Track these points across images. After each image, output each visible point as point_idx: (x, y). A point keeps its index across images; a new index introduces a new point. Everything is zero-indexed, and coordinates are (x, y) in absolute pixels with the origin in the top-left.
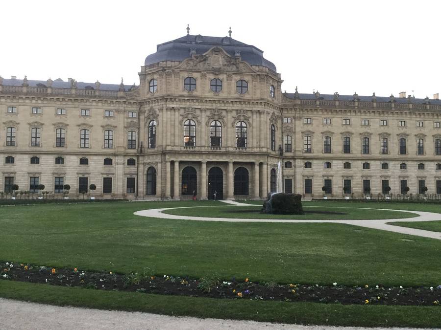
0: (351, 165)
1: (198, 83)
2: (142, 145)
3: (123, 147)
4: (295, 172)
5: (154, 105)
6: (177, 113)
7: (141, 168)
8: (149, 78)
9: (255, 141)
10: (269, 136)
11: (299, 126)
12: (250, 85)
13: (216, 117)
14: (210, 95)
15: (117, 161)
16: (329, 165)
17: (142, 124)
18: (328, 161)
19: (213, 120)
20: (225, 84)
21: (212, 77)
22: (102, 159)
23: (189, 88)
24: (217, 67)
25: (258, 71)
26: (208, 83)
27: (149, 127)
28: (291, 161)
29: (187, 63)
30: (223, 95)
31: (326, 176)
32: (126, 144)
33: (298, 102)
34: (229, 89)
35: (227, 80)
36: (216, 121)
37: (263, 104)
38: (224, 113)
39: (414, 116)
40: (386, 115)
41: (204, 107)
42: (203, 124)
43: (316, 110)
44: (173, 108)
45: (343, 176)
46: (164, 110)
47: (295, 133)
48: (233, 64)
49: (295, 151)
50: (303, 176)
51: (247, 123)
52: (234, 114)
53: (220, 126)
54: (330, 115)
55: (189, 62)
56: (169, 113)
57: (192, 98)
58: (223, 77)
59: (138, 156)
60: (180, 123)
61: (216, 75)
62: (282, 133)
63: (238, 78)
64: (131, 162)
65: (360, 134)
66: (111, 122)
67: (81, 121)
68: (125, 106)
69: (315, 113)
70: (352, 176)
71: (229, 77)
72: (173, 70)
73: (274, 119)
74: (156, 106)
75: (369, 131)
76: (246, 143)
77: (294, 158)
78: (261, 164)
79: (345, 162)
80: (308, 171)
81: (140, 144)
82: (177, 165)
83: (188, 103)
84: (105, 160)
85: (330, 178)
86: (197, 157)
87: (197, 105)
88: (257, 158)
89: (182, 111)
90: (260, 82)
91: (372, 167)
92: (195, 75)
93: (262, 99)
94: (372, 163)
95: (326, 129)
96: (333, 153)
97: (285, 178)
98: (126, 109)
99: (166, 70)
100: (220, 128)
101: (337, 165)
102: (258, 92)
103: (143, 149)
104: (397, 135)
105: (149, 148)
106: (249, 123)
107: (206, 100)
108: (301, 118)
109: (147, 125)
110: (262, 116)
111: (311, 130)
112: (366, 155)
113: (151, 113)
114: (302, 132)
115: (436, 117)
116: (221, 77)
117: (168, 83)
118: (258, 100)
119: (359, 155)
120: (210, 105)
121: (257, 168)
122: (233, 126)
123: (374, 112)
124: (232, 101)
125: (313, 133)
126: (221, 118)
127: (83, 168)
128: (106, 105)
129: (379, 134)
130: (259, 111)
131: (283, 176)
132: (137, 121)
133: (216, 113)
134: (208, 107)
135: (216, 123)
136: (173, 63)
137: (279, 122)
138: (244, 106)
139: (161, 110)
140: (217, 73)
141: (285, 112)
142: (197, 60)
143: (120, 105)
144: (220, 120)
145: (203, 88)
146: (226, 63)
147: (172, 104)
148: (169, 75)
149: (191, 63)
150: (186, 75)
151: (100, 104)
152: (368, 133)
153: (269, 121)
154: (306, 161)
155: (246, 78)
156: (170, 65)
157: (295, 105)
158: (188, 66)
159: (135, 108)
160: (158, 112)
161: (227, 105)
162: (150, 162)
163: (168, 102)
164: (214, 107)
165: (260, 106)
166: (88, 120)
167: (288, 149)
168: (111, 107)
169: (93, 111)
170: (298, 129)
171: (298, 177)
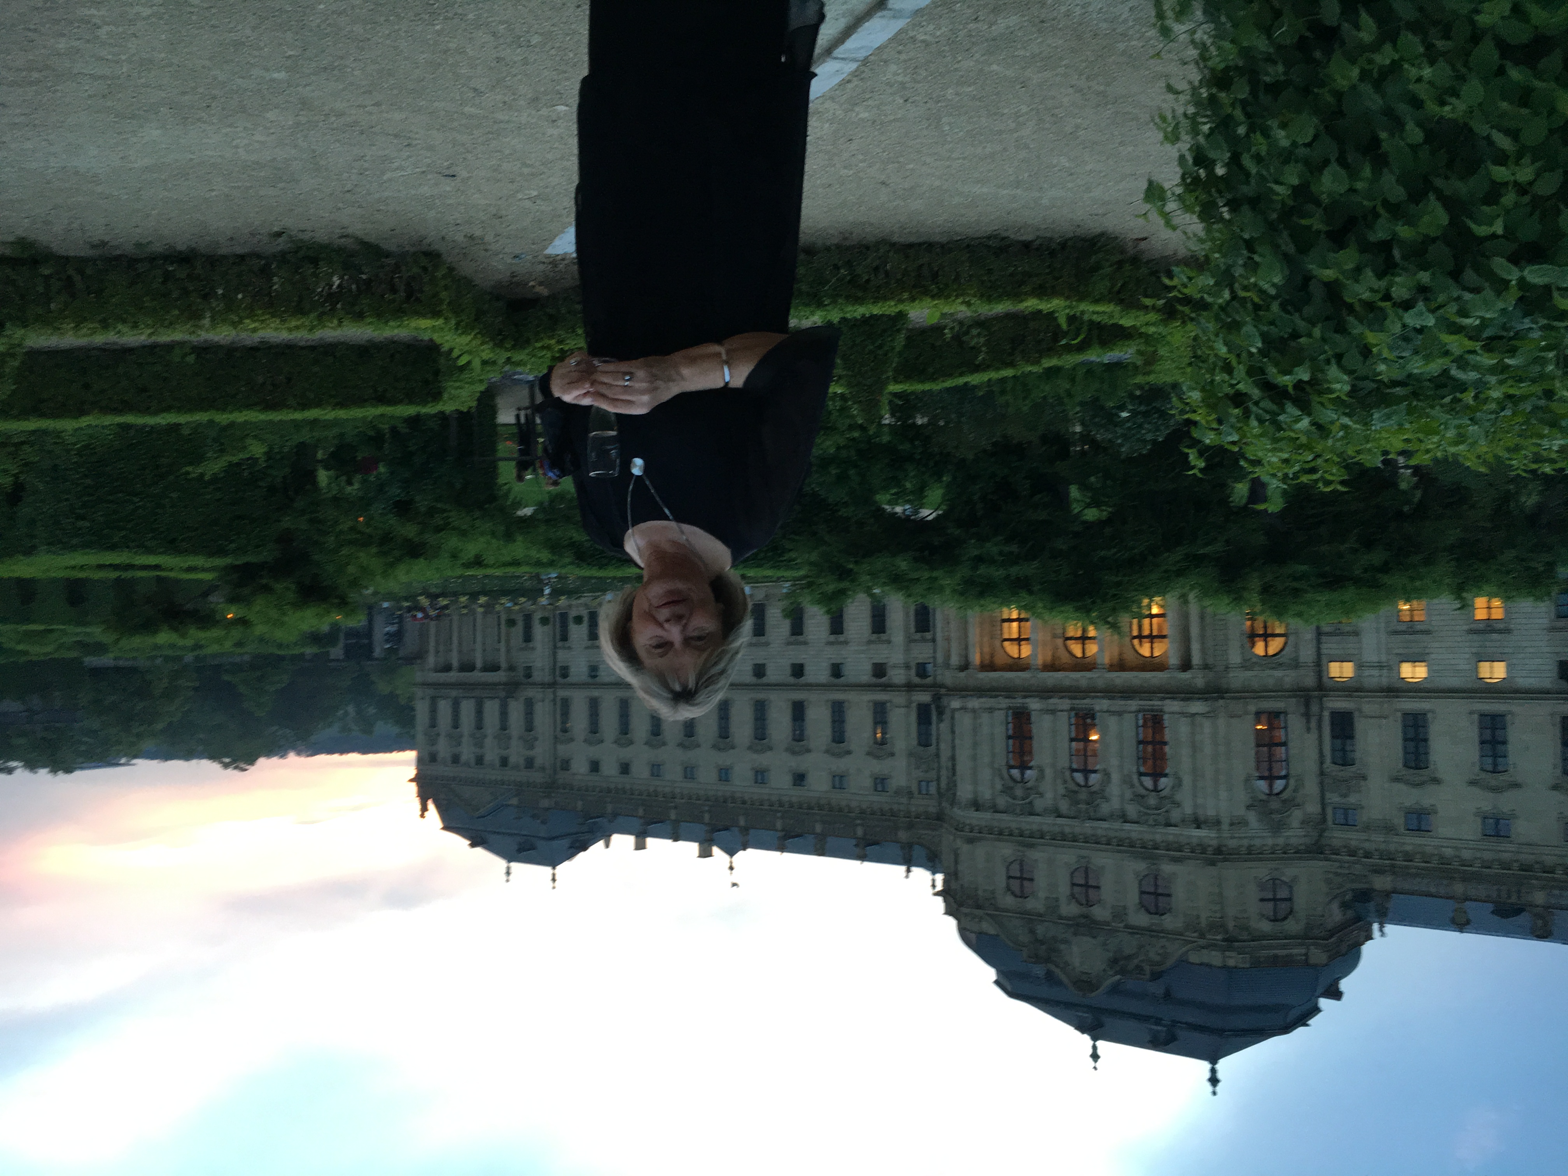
0: (788, 671)
1: (1132, 897)
2: (1308, 722)
3: (1367, 717)
4: (907, 650)
5: (1270, 842)
6: (1188, 810)
9: (986, 730)
10: (959, 742)
11: (900, 772)
12: (1001, 881)
13: (1083, 795)
14: (1101, 860)
15: (1385, 672)
16: (836, 670)
17: (1311, 787)
18: (836, 681)
19: (1093, 789)
20: (1064, 889)
21: (1099, 913)
23: (1160, 882)
24: (1085, 939)
25: (981, 919)
26: (1108, 893)
27: (1285, 777)
28: (917, 680)
29: (1164, 954)
30: (1068, 857)
31: (841, 643)
32: (1360, 725)
33: (903, 835)
34: (1051, 874)
35: (1057, 900)
36: (1086, 786)
37: (967, 828)
38: (1064, 806)
39: (667, 790)
40: (720, 794)
41: (1117, 825)
43: (863, 812)
44: (1198, 827)
45: (805, 643)
46: (1226, 821)
47: (911, 754)
48: (1042, 942)
49: (907, 707)
50: (889, 642)
51: (1006, 776)
52: (1039, 804)
53: (1077, 771)
54: (835, 797)
55: (1158, 958)
56: (1211, 812)
57: (1148, 851)
58: (1069, 909)
61: (1085, 916)
62: (937, 755)
65: (770, 749)
66: (1411, 797)
67: (1507, 802)
68: (1367, 845)
69: (864, 806)
70: (789, 644)
71: (1053, 906)
72: (1202, 936)
73: (952, 789)
74: (1258, 835)
75: (755, 756)
76: (1011, 726)
77: (910, 687)
79: (802, 680)
80: (881, 654)
81: (1313, 724)
83: (1158, 838)
85: (832, 638)
86: (1118, 682)
87: (1134, 831)
89: (1175, 815)
90: (976, 889)
91: (748, 668)
92: (1142, 919)
93: (970, 841)
94: (749, 678)
95: (842, 764)
96: (827, 701)
97: (928, 635)
98: (1363, 836)
99: (1224, 940)
100: (1075, 766)
101: (818, 672)
102: (980, 862)
103: (1302, 710)
104: (698, 746)
105: (1286, 713)
106: (1002, 778)
107: (1108, 844)
108: (898, 792)
109: (1292, 782)
110: (970, 796)
111: (875, 761)
112: (761, 696)
113: (1276, 817)
114: (892, 754)
115: (628, 787)
116: (1073, 909)
117: (1219, 900)
118: (980, 839)
119: (773, 697)
120: (1100, 832)
122: (1041, 770)
123: (744, 802)
124: (1042, 838)
125: (869, 754)
126: (1071, 795)
128: (1428, 850)
129: (733, 747)
130: (977, 810)
131: (934, 640)
132: (1328, 795)
133: (1083, 806)
134: (1105, 825)
135: (1086, 779)
136: (1205, 960)
138: (1014, 825)
139: (1238, 823)
140: (1083, 921)
141: (932, 810)
142: (1136, 961)
143: (1383, 847)
144: (1076, 788)
145: (1120, 880)
146: (1062, 947)
147: (1199, 837)
149: (1153, 955)
150: (1168, 922)
151: (1448, 852)
152: (756, 751)
153: (960, 784)
154: (884, 679)
155: (1009, 901)
156: (1214, 953)
157: (910, 826)
158: (1162, 947)
159: (1337, 836)
160: (1252, 817)
161: (1057, 829)
162: (1273, 668)
163: (1214, 843)
164: (1088, 824)
165: (974, 822)
166: (1485, 801)
167: (924, 715)
168: (1411, 842)
169: (1471, 830)
170: (905, 764)
171: (901, 639)
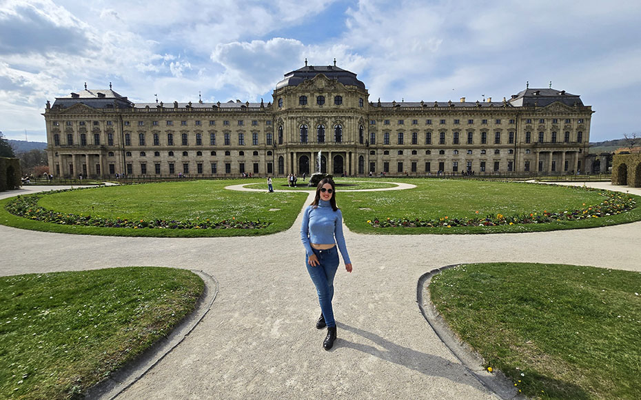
0: (417, 152)
1: (309, 99)
2: (275, 142)
3: (264, 144)
4: (377, 158)
5: (281, 116)
6: (295, 121)
7: (275, 157)
8: (278, 98)
9: (347, 137)
10: (358, 134)
11: (380, 126)
12: (344, 99)
13: (321, 122)
14: (317, 107)
15: (261, 153)
16: (401, 153)
17: (275, 128)
18: (401, 150)
19: (319, 124)
20: (326, 99)
21: (317, 95)
22: (252, 152)
23: (302, 103)
24: (321, 88)
25: (349, 89)
26: (315, 99)
27: (279, 130)
28: (374, 150)
29: (301, 86)
30: (325, 107)
31: (399, 160)
32: (266, 142)
33: (380, 109)
34: (330, 102)
35: (328, 96)
36: (321, 125)
37: (352, 111)
38: (326, 119)
39: (466, 116)
40: (445, 116)
41: (312, 116)
42: (312, 127)
43: (393, 114)
44: (292, 117)
45: (411, 160)
46: (287, 119)
47: (377, 131)
48: (332, 85)
49: (378, 143)
50: (383, 160)
52: (333, 119)
53: (324, 128)
54: (403, 118)
56: (290, 121)
57: (304, 110)
59: (273, 150)
60: (297, 127)
61: (320, 93)
62: (368, 131)
63: (336, 94)
64: (270, 154)
65: (425, 130)
66: (256, 128)
67: (239, 128)
68: (265, 117)
69: (392, 116)
70: (417, 160)
71: (330, 95)
72: (292, 92)
73: (361, 123)
74: (283, 117)
75: (431, 128)
76: (341, 139)
77: (376, 148)
78: (350, 153)
79: (413, 150)
80: (386, 157)
82: (295, 155)
83: (302, 114)
84: (254, 152)
85: (402, 162)
86: (308, 149)
87: (308, 115)
88: (348, 149)
89: (298, 119)
90: (351, 96)
92: (306, 94)
93: (352, 108)
94: (432, 150)
95: (400, 127)
96: (404, 144)
97: (370, 162)
98: (265, 119)
99: (287, 92)
102: (350, 103)
103: (276, 145)
104: (452, 130)
105: (279, 144)
106: (343, 125)
107: (314, 111)
108: (382, 121)
110: (352, 120)
111: (389, 128)
112: (428, 145)
113: (280, 121)
114: (383, 131)
115: (483, 116)
116: (324, 95)
117: (289, 101)
118: (349, 109)
119: (423, 145)
120: (317, 114)
121: (348, 155)
122: (332, 128)
123: (435, 114)
124: (332, 111)
125: (391, 130)
126: (325, 123)
127: (241, 158)
128: (253, 117)
129: (439, 130)
130: (350, 117)
131: (369, 160)
132: (272, 127)
133: (321, 120)
134: (315, 116)
136: (292, 87)
137: (367, 123)
138: (340, 114)
139: (285, 119)
141: (371, 117)
142: (308, 84)
143: (261, 117)
144: (323, 124)
145: (312, 103)
146: (327, 85)
147: (292, 115)
148: (289, 95)
149: (304, 86)
150: (300, 95)
151: (249, 117)
153: (357, 123)
154: (385, 150)
155: (341, 95)
156: (290, 89)
157: (378, 112)
158: (301, 88)
159: (270, 118)
160: (284, 121)
161: (328, 114)
162: (280, 154)
163: (289, 114)
164: (320, 116)
165: (351, 114)
166: (243, 128)
167: (373, 142)
168: (256, 119)
169: (245, 122)
170: (379, 128)
171: (379, 161)
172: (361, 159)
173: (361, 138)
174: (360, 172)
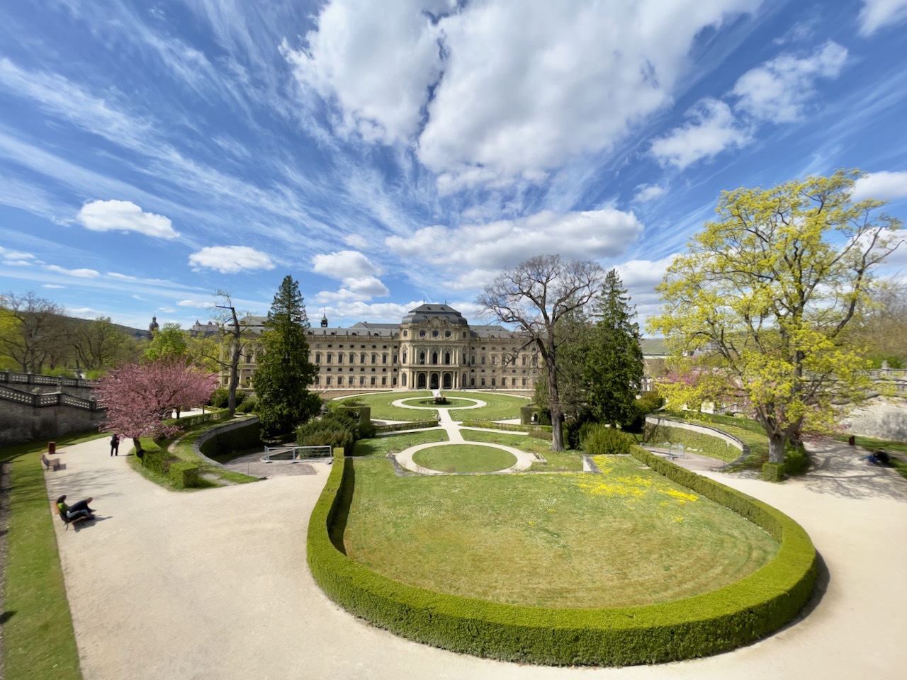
1: (426, 333)
2: (400, 362)
3: (391, 363)
4: (476, 374)
6: (416, 348)
7: (400, 373)
8: (404, 330)
9: (453, 361)
10: (461, 358)
11: (478, 351)
12: (452, 334)
13: (435, 349)
14: (432, 339)
15: (388, 370)
16: (494, 371)
17: (401, 352)
18: (494, 369)
19: (433, 350)
20: (440, 333)
21: (433, 330)
23: (422, 336)
24: (436, 325)
26: (432, 333)
27: (404, 354)
28: (474, 369)
29: (422, 324)
30: (439, 339)
31: (492, 377)
32: (393, 362)
33: (478, 339)
36: (435, 351)
38: (439, 347)
41: (429, 345)
42: (429, 353)
43: (487, 343)
44: (414, 345)
46: (411, 346)
47: (476, 355)
48: (444, 323)
49: (477, 364)
50: (481, 376)
51: (450, 352)
52: (444, 347)
53: (437, 354)
54: (496, 346)
56: (412, 348)
57: (423, 341)
58: (439, 330)
59: (398, 368)
60: (417, 352)
61: (435, 329)
62: (470, 355)
63: (446, 330)
64: (395, 370)
66: (386, 351)
67: (372, 351)
70: (506, 377)
71: (442, 330)
72: (415, 328)
73: (465, 349)
74: (407, 344)
76: (449, 362)
78: (456, 373)
79: (503, 369)
80: (483, 374)
82: (415, 373)
83: (422, 343)
84: (383, 370)
85: (495, 378)
86: (425, 369)
87: (426, 344)
88: (454, 369)
89: (419, 347)
90: (457, 332)
92: (425, 329)
93: (459, 340)
94: (517, 370)
95: (493, 352)
98: (393, 344)
99: (411, 327)
102: (456, 336)
103: (401, 364)
105: (403, 364)
107: (430, 341)
108: (480, 347)
109: (403, 352)
110: (458, 348)
111: (485, 353)
112: (514, 366)
113: (404, 347)
114: (481, 354)
116: (437, 330)
117: (412, 334)
118: (456, 341)
120: (432, 343)
121: (454, 374)
122: (443, 353)
124: (443, 342)
126: (438, 350)
127: (373, 373)
130: (456, 346)
131: (470, 377)
132: (398, 351)
133: (435, 347)
134: (431, 345)
136: (415, 324)
137: (468, 350)
138: (449, 343)
142: (426, 322)
143: (390, 343)
145: (428, 336)
146: (440, 323)
147: (414, 343)
148: (413, 330)
149: (424, 324)
150: (421, 329)
153: (461, 350)
154: (482, 369)
155: (450, 330)
156: (413, 325)
159: (397, 344)
160: (408, 347)
161: (440, 343)
162: (404, 371)
163: (412, 343)
164: (434, 345)
165: (457, 343)
166: (376, 351)
167: (473, 363)
168: (386, 344)
170: (478, 353)
171: (478, 377)
172: (464, 376)
173: (465, 360)
174: (463, 385)
